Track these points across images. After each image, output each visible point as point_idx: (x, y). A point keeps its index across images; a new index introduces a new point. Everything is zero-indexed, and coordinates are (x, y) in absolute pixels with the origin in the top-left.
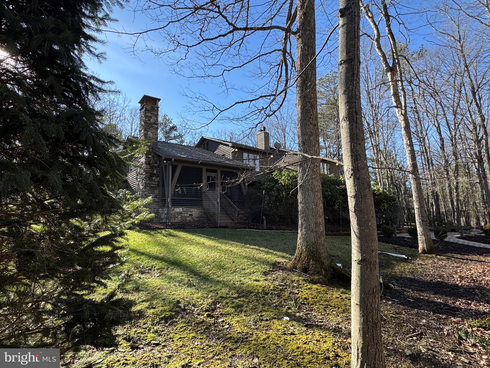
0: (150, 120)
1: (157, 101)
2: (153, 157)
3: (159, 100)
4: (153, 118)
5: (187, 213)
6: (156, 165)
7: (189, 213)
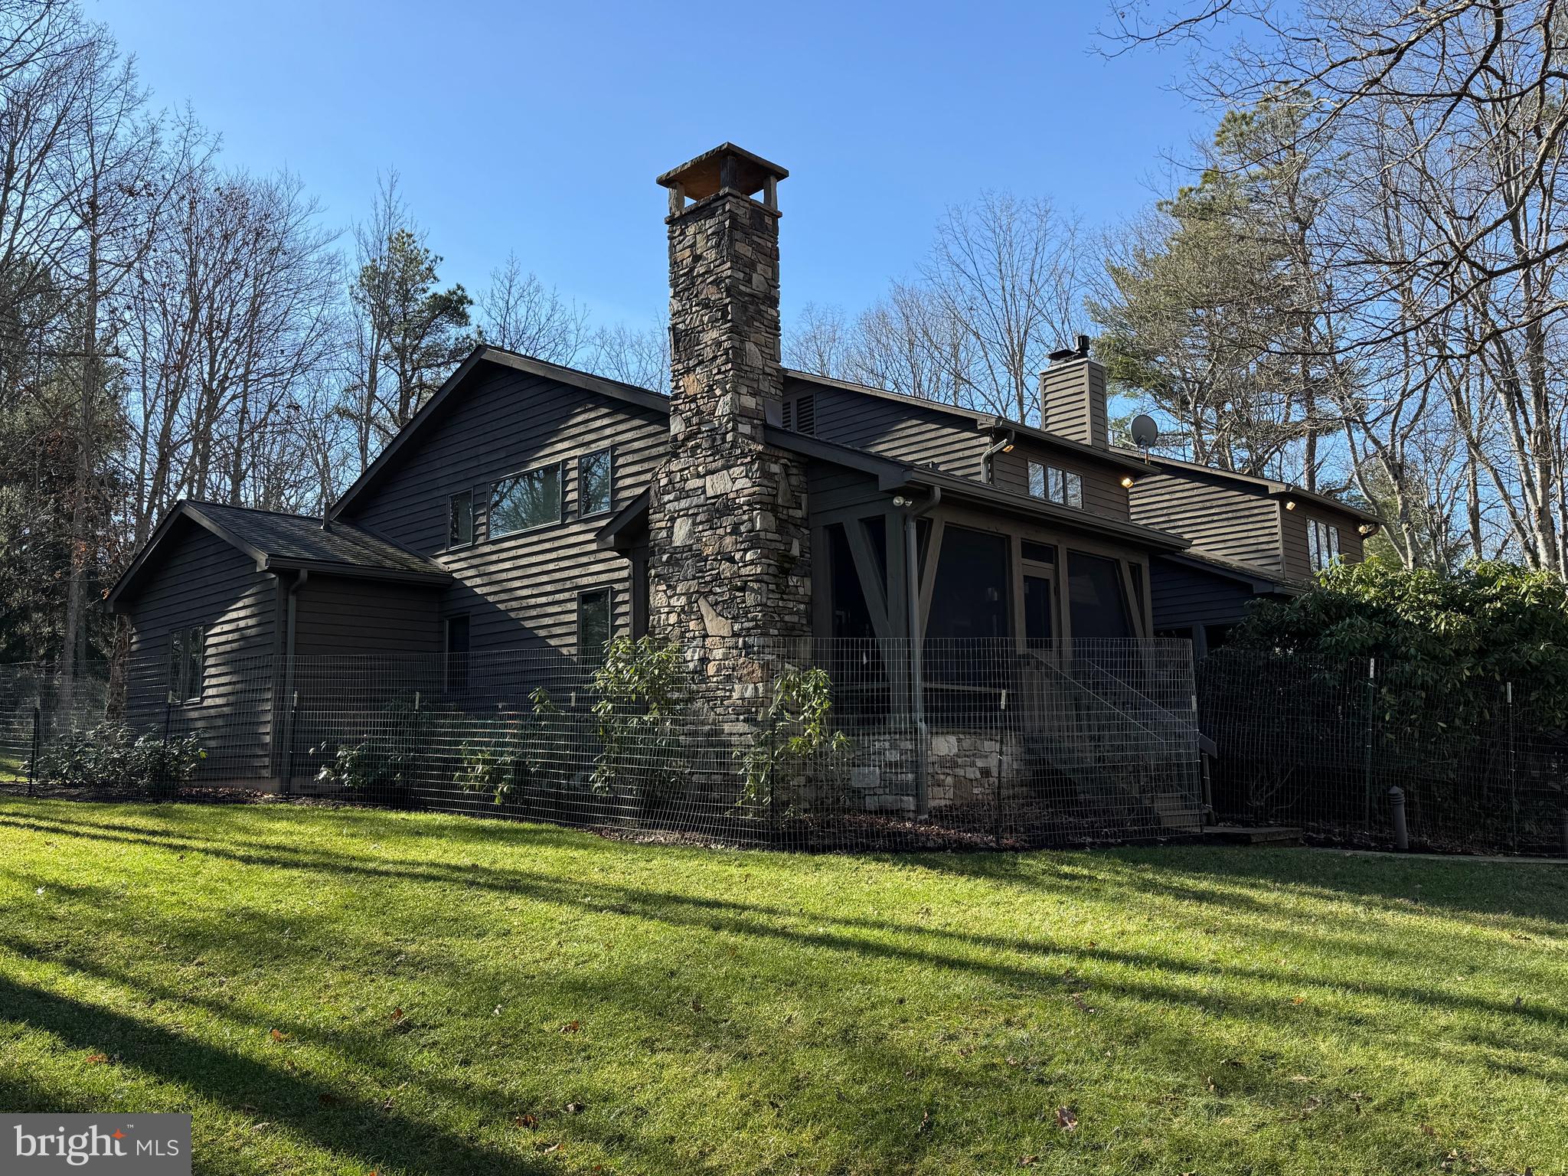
0: (750, 281)
1: (772, 179)
2: (788, 475)
3: (782, 174)
4: (759, 267)
5: (973, 765)
6: (799, 514)
7: (980, 763)
